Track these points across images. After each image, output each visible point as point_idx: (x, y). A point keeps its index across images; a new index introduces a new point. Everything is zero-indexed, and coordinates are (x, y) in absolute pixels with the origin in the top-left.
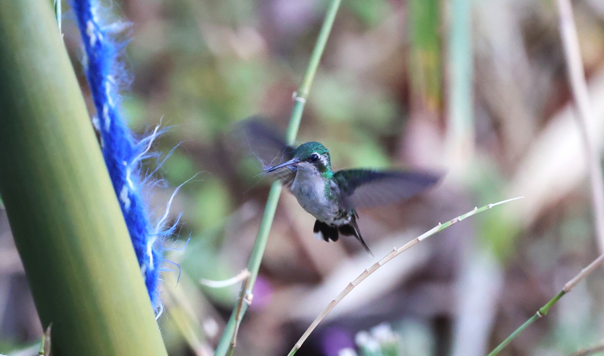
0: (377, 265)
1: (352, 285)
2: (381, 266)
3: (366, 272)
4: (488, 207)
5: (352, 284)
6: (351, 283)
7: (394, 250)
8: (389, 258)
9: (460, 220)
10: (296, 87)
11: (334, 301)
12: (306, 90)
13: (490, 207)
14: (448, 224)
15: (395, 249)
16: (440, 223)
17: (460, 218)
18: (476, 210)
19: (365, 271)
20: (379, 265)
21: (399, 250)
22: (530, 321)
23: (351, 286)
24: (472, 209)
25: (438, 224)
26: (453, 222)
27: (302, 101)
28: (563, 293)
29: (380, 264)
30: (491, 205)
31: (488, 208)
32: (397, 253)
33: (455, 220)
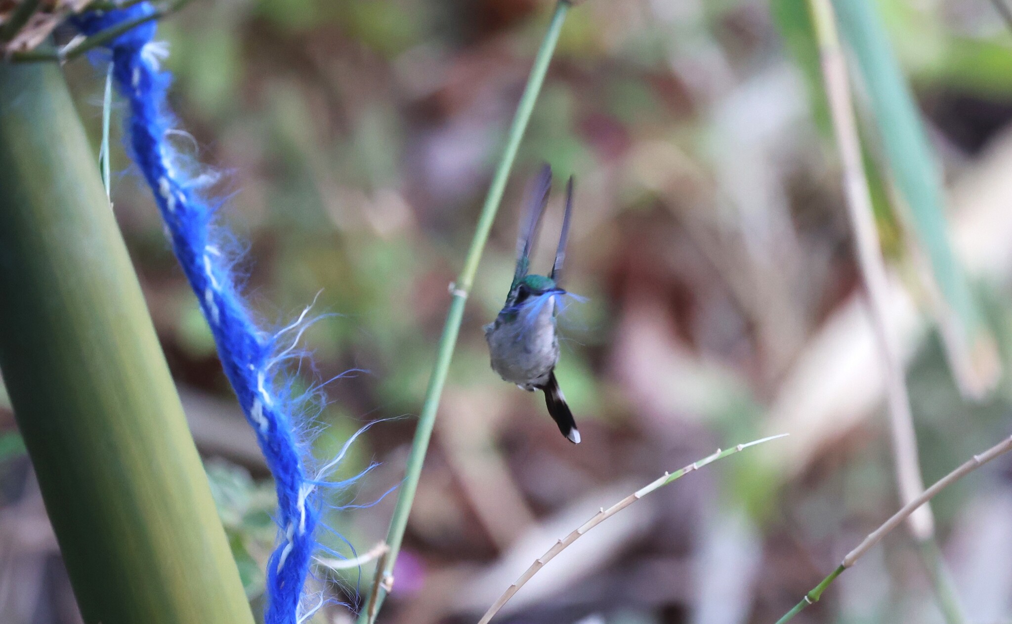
0: (576, 535)
1: (539, 563)
2: (581, 535)
3: (559, 545)
4: (737, 449)
5: (539, 561)
6: (537, 560)
7: (600, 512)
8: (593, 525)
9: (696, 468)
10: (453, 275)
11: (512, 586)
12: (468, 279)
13: (740, 449)
14: (679, 473)
15: (602, 511)
16: (667, 473)
17: (696, 466)
18: (719, 453)
19: (559, 543)
20: (579, 533)
21: (608, 512)
22: (795, 610)
23: (538, 564)
24: (714, 452)
25: (662, 474)
26: (685, 470)
27: (462, 295)
28: (842, 568)
29: (581, 533)
30: (741, 447)
31: (736, 451)
32: (604, 517)
33: (689, 468)
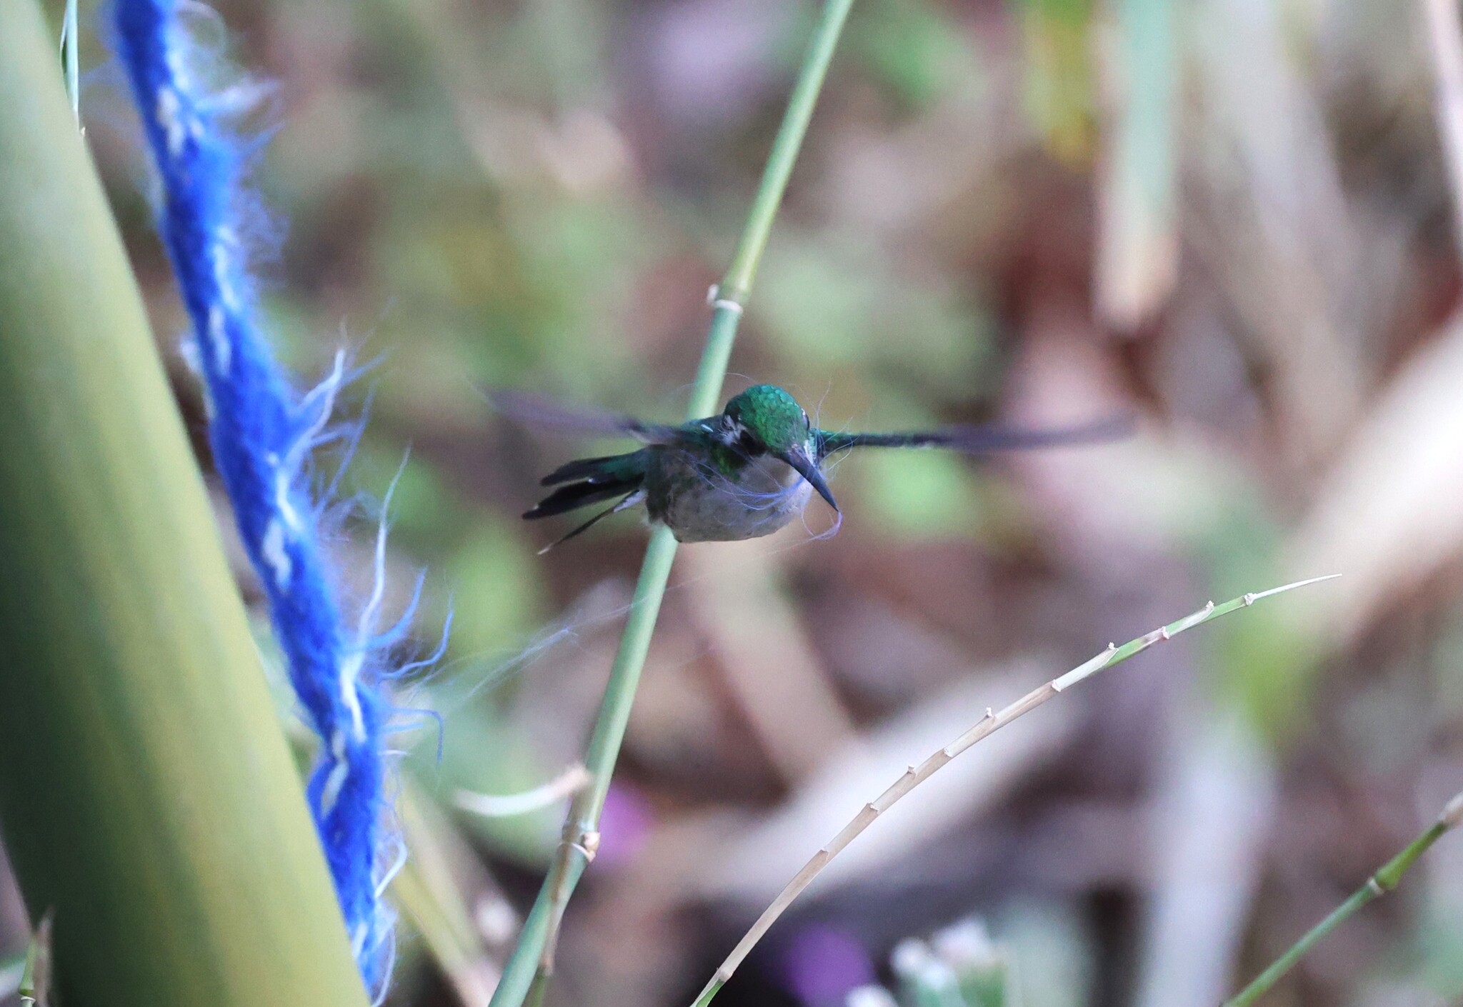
0: (942, 758)
1: (873, 809)
2: (951, 758)
3: (910, 776)
4: (1245, 601)
5: (872, 807)
6: (868, 805)
7: (987, 717)
8: (973, 739)
9: (1167, 635)
10: (717, 274)
11: (822, 852)
12: (743, 280)
13: (1250, 602)
14: (1135, 646)
15: (990, 714)
16: (1111, 645)
17: (1167, 632)
18: (1209, 610)
19: (908, 773)
20: (947, 756)
21: (1001, 716)
22: (1351, 904)
23: (869, 812)
24: (1202, 606)
25: (1104, 648)
26: (1147, 641)
27: (733, 308)
28: (1440, 829)
29: (950, 754)
30: (1252, 597)
31: (1243, 605)
32: (995, 725)
33: (1153, 636)
